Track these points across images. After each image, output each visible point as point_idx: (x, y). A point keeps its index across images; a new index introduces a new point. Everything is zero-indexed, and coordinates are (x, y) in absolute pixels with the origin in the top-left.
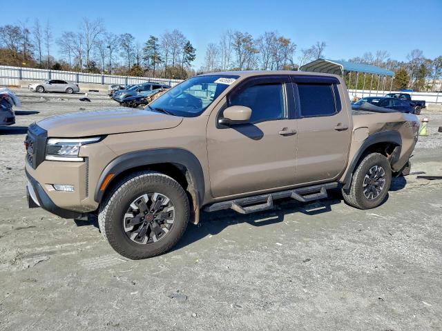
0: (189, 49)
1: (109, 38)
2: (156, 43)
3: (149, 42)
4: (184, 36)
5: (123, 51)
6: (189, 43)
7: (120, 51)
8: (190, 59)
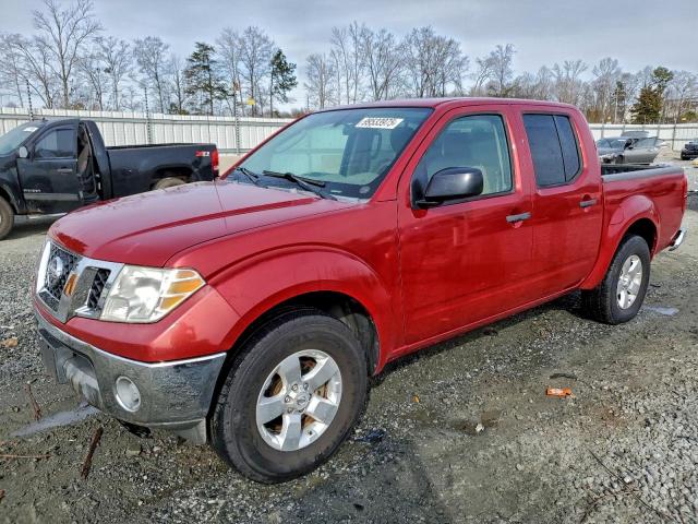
0: (280, 66)
1: (106, 50)
2: (212, 57)
3: (196, 55)
4: (271, 39)
5: (145, 76)
6: (279, 55)
7: (140, 77)
8: (283, 87)
